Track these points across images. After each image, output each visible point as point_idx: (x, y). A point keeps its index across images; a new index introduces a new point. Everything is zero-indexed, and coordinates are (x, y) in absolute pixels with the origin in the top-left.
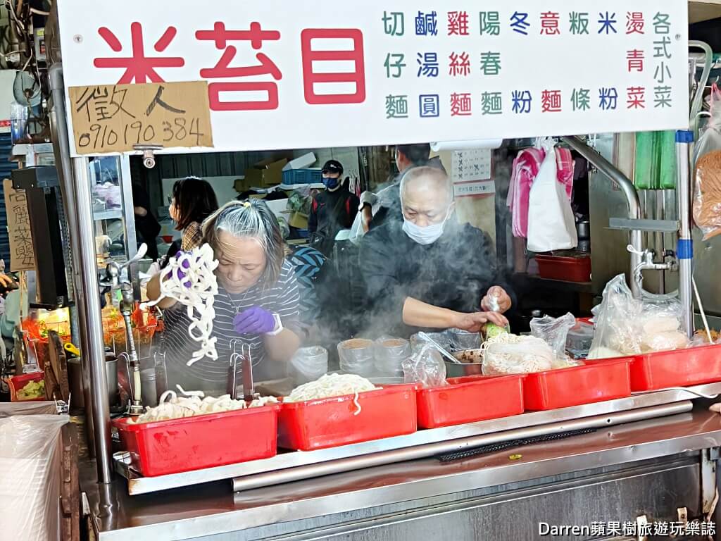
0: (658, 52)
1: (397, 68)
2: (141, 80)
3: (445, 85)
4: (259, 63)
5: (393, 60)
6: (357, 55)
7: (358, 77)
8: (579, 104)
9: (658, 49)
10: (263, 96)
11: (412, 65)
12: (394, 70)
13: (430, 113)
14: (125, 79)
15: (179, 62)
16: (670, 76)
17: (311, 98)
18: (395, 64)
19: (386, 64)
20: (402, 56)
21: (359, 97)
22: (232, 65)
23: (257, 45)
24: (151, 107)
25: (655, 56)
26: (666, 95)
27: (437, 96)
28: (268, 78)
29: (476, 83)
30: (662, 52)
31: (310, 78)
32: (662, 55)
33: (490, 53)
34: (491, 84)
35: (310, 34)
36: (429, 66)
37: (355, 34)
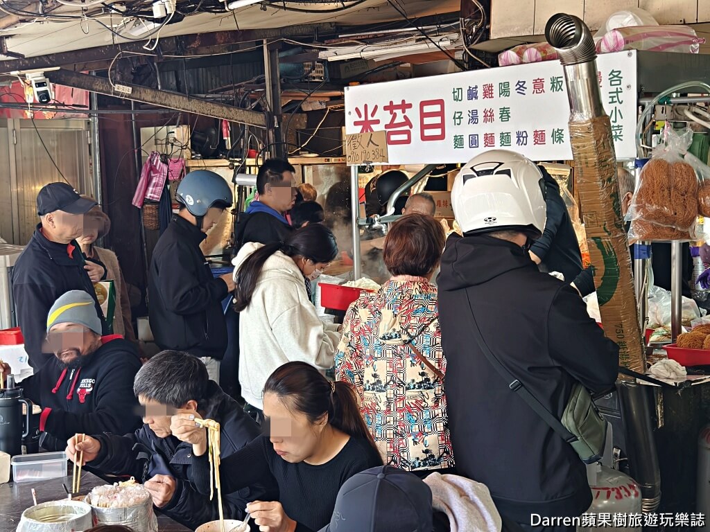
0: (613, 100)
1: (458, 120)
2: (367, 131)
3: (482, 128)
4: (404, 120)
5: (457, 115)
6: (441, 114)
7: (441, 126)
8: (557, 139)
9: (612, 97)
10: (404, 137)
11: (466, 118)
12: (458, 121)
13: (474, 146)
14: (362, 131)
15: (377, 122)
16: (622, 118)
17: (424, 138)
18: (458, 117)
19: (454, 118)
20: (461, 112)
21: (442, 137)
22: (395, 122)
23: (404, 112)
24: (368, 144)
25: (610, 103)
26: (618, 132)
27: (477, 135)
28: (407, 128)
29: (497, 127)
30: (615, 99)
31: (424, 127)
32: (616, 102)
33: (504, 108)
34: (505, 127)
35: (423, 104)
36: (474, 118)
37: (441, 102)
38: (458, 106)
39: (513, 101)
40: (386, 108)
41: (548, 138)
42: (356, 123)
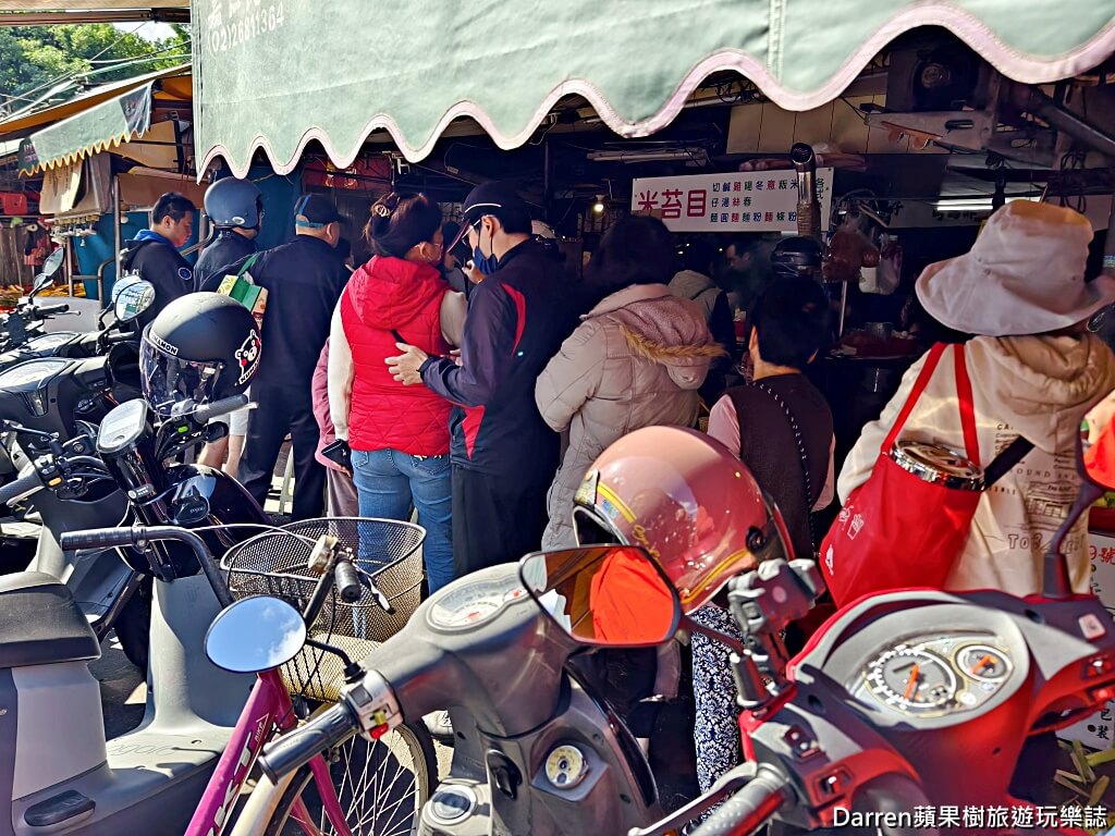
2: (648, 209)
3: (731, 210)
4: (676, 203)
6: (704, 199)
7: (703, 207)
10: (676, 213)
11: (720, 202)
12: (714, 204)
13: (725, 221)
14: (644, 209)
15: (656, 203)
17: (689, 214)
18: (715, 202)
19: (712, 202)
20: (717, 199)
21: (702, 214)
22: (670, 203)
23: (676, 197)
27: (727, 214)
28: (678, 207)
29: (741, 210)
31: (690, 207)
32: (819, 198)
33: (747, 198)
34: (747, 210)
35: (691, 192)
36: (726, 202)
37: (704, 192)
38: (716, 195)
39: (753, 194)
40: (663, 194)
41: (775, 217)
42: (640, 203)
